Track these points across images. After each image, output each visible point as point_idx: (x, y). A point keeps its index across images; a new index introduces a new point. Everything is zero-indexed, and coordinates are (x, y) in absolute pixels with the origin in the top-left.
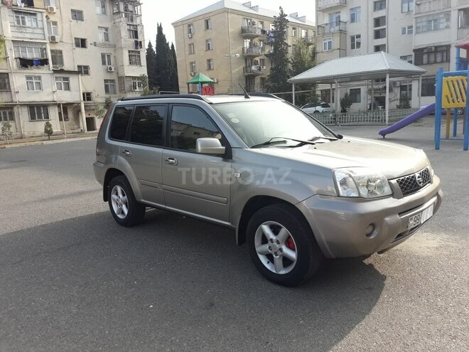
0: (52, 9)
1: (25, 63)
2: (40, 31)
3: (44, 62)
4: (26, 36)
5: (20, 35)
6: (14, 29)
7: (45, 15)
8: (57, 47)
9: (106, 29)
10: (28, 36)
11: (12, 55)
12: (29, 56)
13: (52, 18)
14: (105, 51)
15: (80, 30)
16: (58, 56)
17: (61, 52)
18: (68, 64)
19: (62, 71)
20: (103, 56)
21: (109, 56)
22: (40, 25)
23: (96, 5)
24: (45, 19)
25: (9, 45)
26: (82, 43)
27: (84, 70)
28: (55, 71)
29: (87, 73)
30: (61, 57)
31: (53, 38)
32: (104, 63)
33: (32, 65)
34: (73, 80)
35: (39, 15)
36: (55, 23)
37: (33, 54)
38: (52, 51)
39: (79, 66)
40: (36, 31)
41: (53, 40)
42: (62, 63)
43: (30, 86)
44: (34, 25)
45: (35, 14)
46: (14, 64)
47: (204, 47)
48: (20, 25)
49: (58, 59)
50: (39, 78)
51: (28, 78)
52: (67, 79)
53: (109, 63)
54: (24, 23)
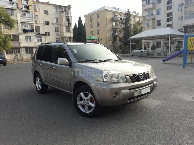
0: (36, 10)
1: (25, 31)
2: (31, 19)
3: (32, 31)
5: (23, 20)
6: (21, 18)
7: (33, 12)
8: (38, 25)
9: (57, 18)
10: (27, 20)
11: (20, 28)
12: (27, 28)
13: (36, 14)
14: (56, 26)
15: (47, 18)
16: (38, 28)
17: (39, 27)
18: (42, 32)
19: (39, 34)
20: (56, 28)
21: (58, 28)
22: (31, 17)
23: (54, 9)
24: (33, 14)
25: (19, 24)
26: (47, 23)
27: (48, 34)
28: (36, 34)
29: (49, 35)
30: (39, 29)
31: (36, 21)
32: (56, 31)
33: (28, 32)
34: (43, 38)
35: (31, 13)
36: (37, 16)
37: (28, 28)
38: (36, 26)
39: (46, 32)
40: (29, 19)
41: (36, 22)
42: (39, 31)
43: (26, 40)
44: (29, 16)
45: (29, 12)
46: (21, 31)
47: (96, 25)
48: (24, 16)
49: (38, 30)
50: (30, 37)
51: (26, 37)
52: (41, 37)
53: (58, 31)
54: (25, 15)
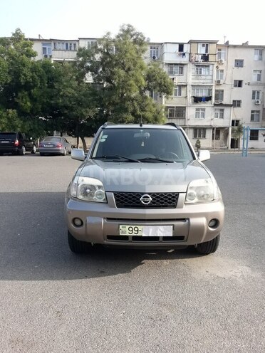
0: (221, 61)
1: (197, 100)
2: (210, 77)
3: (209, 99)
4: (200, 81)
5: (197, 81)
6: (194, 77)
7: (215, 66)
8: (220, 88)
9: (261, 71)
10: (202, 81)
11: (190, 95)
12: (200, 95)
13: (221, 68)
14: (256, 88)
15: (239, 74)
16: (220, 94)
17: (223, 91)
18: (227, 100)
19: (221, 105)
20: (254, 93)
21: (258, 92)
22: (211, 74)
23: (255, 54)
24: (215, 69)
25: (189, 88)
26: (239, 84)
27: (237, 104)
28: (215, 105)
29: (239, 106)
30: (222, 95)
31: (219, 82)
32: (253, 98)
33: (201, 101)
34: (227, 111)
35: (211, 66)
36: (222, 71)
37: (202, 94)
38: (216, 91)
39: (234, 101)
40: (207, 78)
41: (218, 83)
42: (222, 99)
43: (197, 115)
44: (207, 73)
45: (208, 66)
46: (190, 100)
48: (199, 74)
49: (220, 96)
50: (204, 110)
51: (197, 109)
52: (223, 110)
53: (258, 98)
54: (201, 73)
